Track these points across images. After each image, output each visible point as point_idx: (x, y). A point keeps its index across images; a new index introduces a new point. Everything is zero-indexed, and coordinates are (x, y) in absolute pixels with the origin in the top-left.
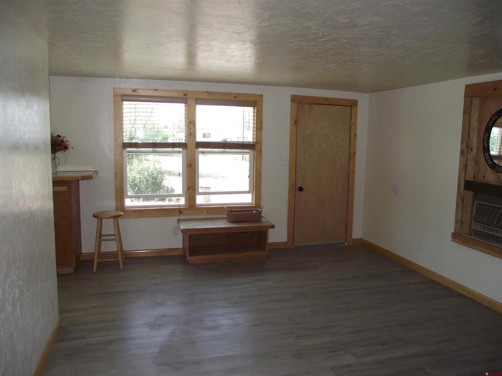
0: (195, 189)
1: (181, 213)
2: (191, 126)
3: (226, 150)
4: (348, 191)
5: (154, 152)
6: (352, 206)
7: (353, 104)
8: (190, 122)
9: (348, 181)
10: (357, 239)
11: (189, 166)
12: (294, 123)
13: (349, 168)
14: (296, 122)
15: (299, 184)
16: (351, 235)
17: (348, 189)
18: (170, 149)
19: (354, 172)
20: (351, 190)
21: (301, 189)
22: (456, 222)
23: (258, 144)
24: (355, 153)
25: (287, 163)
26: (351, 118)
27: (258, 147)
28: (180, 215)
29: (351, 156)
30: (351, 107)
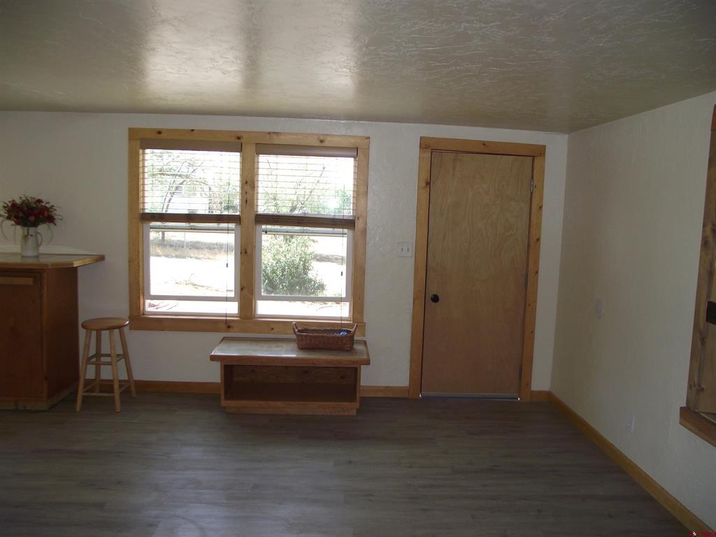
0: (252, 291)
1: (229, 327)
2: (247, 188)
3: (305, 228)
4: (525, 305)
5: (192, 229)
6: (533, 332)
7: (536, 154)
8: (246, 183)
9: (526, 288)
10: (540, 393)
11: (243, 252)
12: (424, 184)
13: (528, 265)
14: (428, 184)
15: (433, 290)
16: (529, 384)
17: (525, 303)
18: (215, 225)
19: (537, 272)
20: (529, 305)
21: (435, 299)
22: (690, 387)
23: (360, 219)
24: (538, 240)
25: (412, 253)
26: (532, 178)
27: (359, 225)
28: (227, 331)
29: (532, 244)
30: (534, 157)
